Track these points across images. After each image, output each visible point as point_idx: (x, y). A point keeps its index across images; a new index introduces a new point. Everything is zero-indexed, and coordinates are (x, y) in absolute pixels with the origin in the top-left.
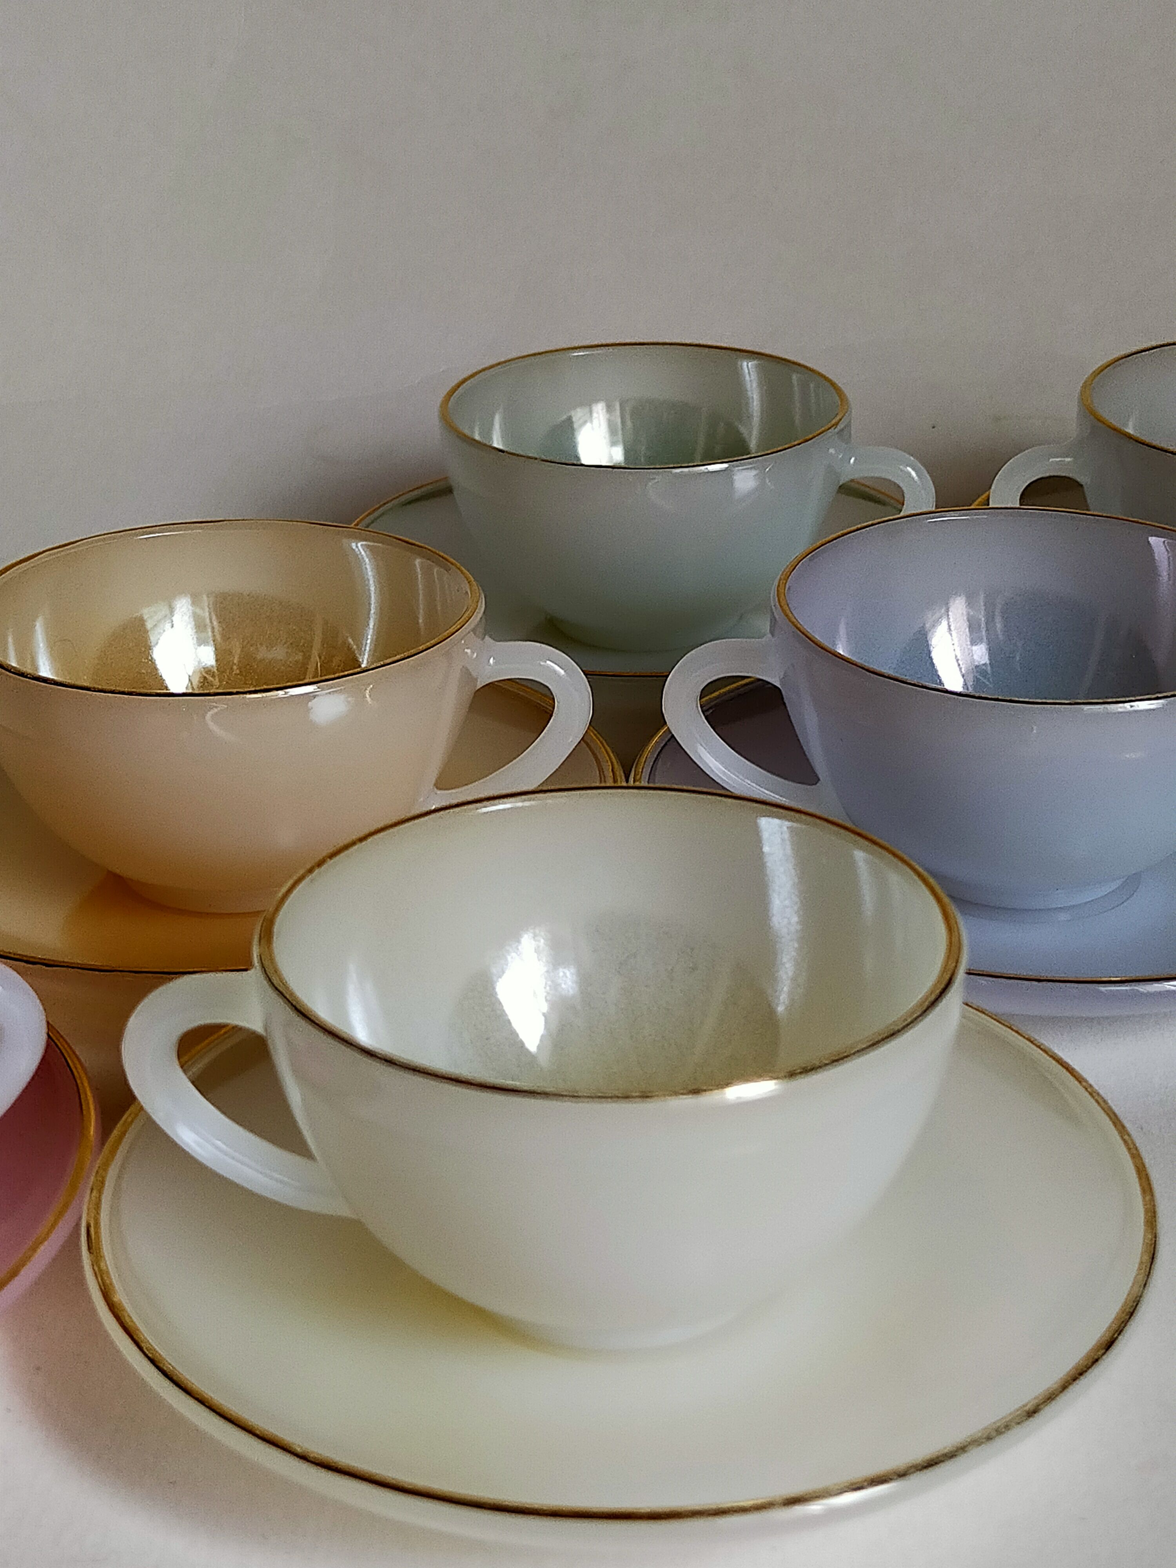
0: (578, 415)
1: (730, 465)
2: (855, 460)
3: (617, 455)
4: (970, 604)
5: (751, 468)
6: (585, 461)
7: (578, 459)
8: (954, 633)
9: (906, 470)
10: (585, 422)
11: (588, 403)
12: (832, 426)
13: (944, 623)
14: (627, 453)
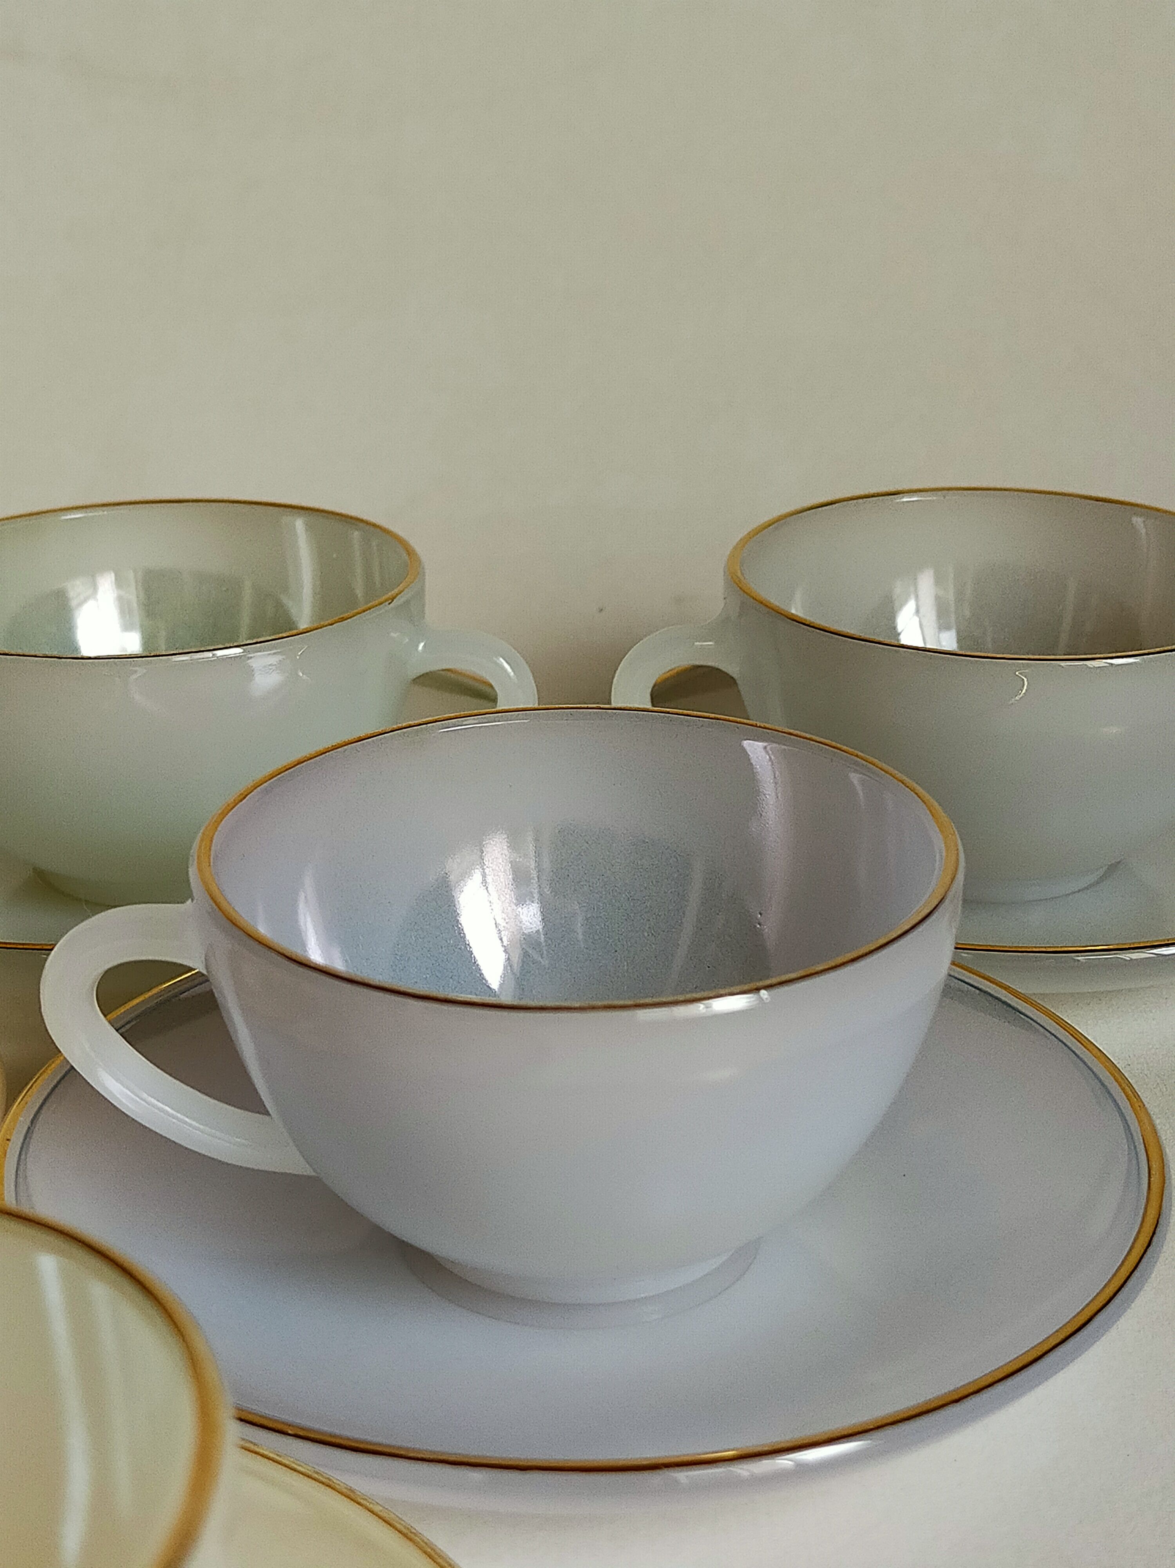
0: (76, 588)
1: (244, 651)
2: (424, 646)
3: (133, 643)
4: (514, 844)
5: (274, 654)
6: (86, 651)
7: (77, 649)
8: (491, 888)
9: (498, 661)
10: (85, 600)
11: (92, 573)
12: (386, 601)
13: (477, 876)
14: (147, 640)
